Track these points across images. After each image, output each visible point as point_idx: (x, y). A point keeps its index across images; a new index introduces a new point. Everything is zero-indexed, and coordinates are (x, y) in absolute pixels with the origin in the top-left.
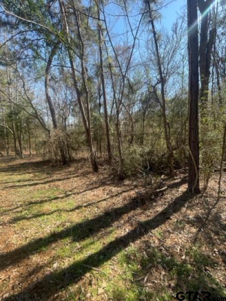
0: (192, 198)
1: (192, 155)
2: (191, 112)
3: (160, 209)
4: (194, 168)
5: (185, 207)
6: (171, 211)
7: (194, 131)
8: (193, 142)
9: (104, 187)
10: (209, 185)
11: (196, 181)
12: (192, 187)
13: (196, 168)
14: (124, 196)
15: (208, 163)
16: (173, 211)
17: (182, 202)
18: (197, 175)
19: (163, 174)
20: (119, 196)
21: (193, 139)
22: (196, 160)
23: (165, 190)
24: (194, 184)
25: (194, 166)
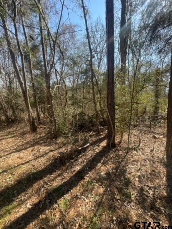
0: (108, 152)
1: (109, 116)
2: (108, 78)
3: (77, 168)
4: (111, 127)
5: (100, 163)
6: (87, 168)
7: (111, 95)
8: (110, 104)
9: (33, 148)
10: (123, 138)
11: (113, 137)
12: (109, 143)
13: (112, 126)
14: (50, 155)
15: (123, 122)
16: (89, 168)
17: (99, 158)
18: (113, 132)
19: (92, 131)
20: (45, 156)
21: (110, 102)
22: (112, 120)
23: (87, 147)
24: (111, 140)
25: (111, 125)
